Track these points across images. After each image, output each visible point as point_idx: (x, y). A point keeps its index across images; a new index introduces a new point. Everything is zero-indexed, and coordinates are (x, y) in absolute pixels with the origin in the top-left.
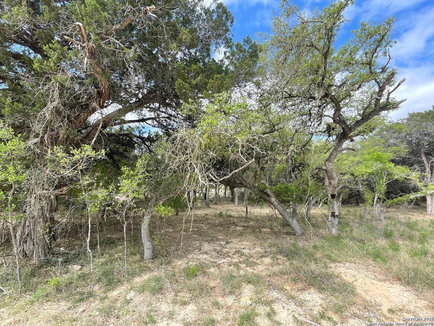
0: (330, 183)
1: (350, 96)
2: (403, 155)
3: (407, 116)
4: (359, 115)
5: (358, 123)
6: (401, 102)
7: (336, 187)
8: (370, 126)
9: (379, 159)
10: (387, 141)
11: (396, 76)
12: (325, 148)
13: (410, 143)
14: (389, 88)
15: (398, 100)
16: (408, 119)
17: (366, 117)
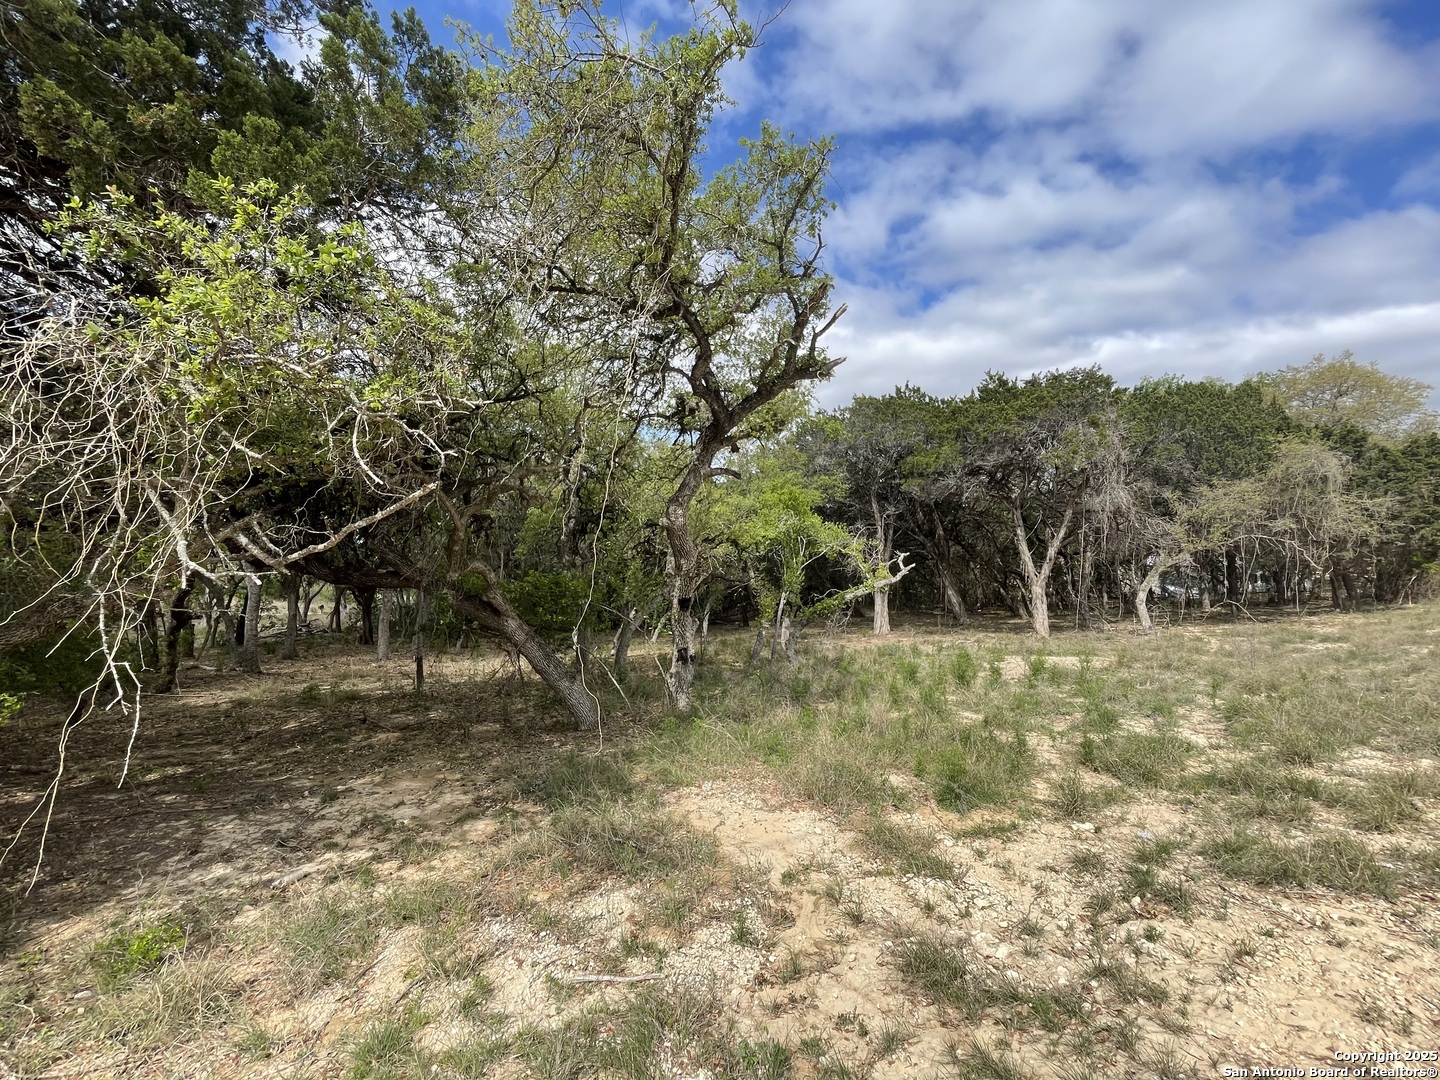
0: (678, 567)
1: (733, 322)
2: (839, 496)
3: (850, 404)
4: (753, 381)
5: (749, 403)
6: (836, 363)
7: (691, 579)
8: (775, 415)
9: (793, 506)
10: (812, 459)
11: (830, 292)
12: (671, 467)
13: (852, 468)
14: (816, 323)
15: (831, 355)
16: (853, 411)
17: (766, 389)
